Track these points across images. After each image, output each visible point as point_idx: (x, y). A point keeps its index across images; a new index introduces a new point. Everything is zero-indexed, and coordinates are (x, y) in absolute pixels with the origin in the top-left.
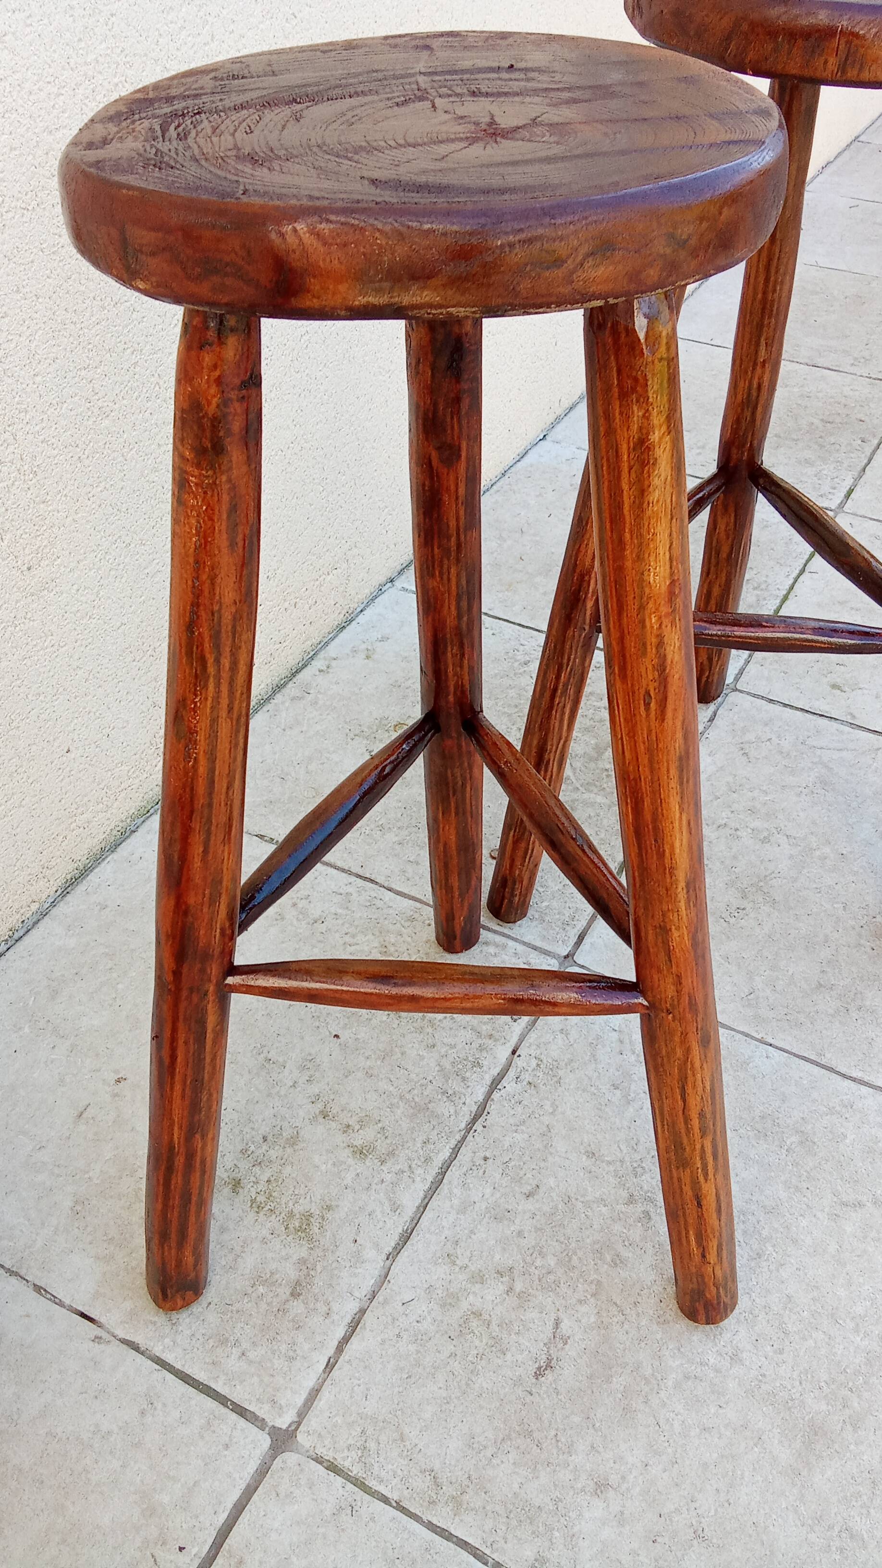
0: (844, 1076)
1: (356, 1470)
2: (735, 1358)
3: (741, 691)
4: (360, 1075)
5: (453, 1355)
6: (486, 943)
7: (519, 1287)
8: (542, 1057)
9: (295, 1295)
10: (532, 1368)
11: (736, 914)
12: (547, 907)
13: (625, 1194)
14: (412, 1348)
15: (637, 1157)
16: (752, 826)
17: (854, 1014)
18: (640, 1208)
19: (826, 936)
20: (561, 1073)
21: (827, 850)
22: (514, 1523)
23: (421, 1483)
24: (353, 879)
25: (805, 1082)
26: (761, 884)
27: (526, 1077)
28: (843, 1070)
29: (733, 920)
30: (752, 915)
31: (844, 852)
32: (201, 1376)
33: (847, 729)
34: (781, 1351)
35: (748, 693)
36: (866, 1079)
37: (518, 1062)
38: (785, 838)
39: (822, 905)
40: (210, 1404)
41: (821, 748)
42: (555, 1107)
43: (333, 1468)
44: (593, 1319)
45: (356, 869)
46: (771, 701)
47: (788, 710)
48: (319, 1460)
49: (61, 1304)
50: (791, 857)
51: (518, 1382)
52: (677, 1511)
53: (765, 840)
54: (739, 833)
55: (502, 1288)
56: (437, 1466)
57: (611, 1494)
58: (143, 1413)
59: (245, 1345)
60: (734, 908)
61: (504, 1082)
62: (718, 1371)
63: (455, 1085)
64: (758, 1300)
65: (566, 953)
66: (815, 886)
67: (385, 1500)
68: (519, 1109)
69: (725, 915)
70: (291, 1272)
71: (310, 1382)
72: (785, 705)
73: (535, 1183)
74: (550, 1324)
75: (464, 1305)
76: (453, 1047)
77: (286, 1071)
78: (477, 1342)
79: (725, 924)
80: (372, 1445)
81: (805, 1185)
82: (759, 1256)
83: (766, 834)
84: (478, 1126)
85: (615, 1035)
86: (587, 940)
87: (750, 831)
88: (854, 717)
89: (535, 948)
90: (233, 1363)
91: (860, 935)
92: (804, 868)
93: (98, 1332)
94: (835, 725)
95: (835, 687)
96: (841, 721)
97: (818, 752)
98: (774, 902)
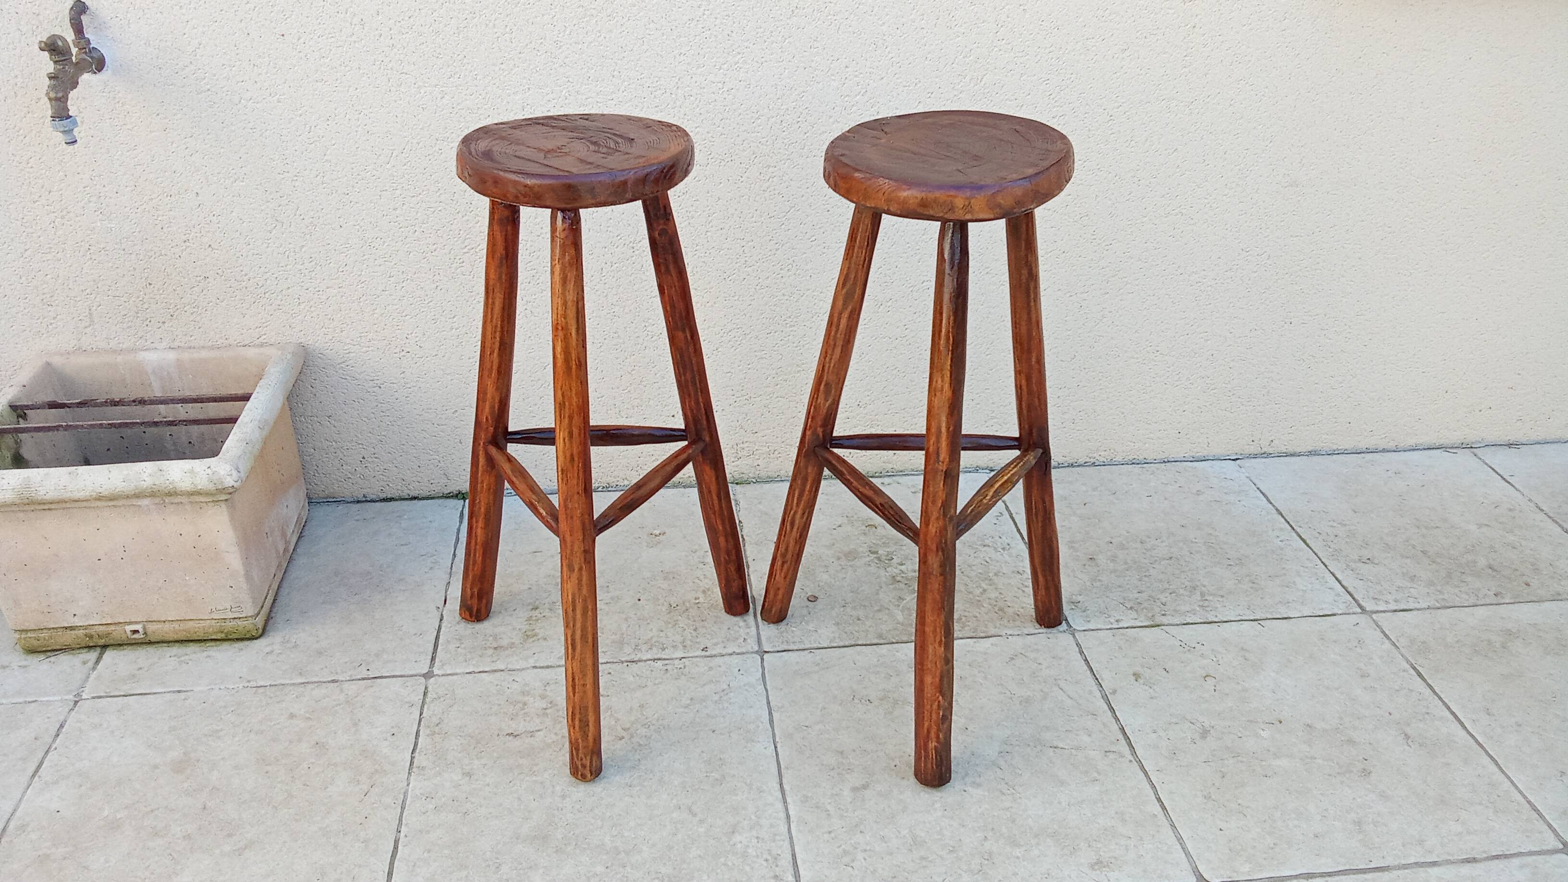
0: (781, 784)
1: (428, 700)
2: (564, 797)
3: (1074, 637)
4: (624, 616)
5: (499, 705)
6: (745, 621)
7: (548, 711)
8: (687, 668)
9: (495, 648)
10: (510, 732)
12: (793, 631)
13: (628, 725)
14: (495, 692)
15: (654, 722)
17: (832, 773)
18: (624, 734)
20: (683, 677)
22: (435, 754)
23: (435, 720)
25: (761, 768)
27: (669, 667)
28: (784, 781)
30: (869, 707)
32: (441, 641)
33: (1098, 695)
34: (579, 811)
36: (787, 793)
37: (677, 662)
40: (431, 649)
41: (1062, 689)
42: (660, 683)
43: (425, 694)
44: (550, 741)
46: (1081, 652)
47: (1082, 661)
48: (426, 688)
49: (446, 592)
51: (500, 729)
52: (472, 803)
55: (545, 706)
56: (446, 721)
57: (468, 778)
58: (415, 634)
59: (463, 646)
61: (659, 662)
62: (553, 792)
63: (644, 648)
64: (603, 793)
65: (766, 650)
67: (421, 714)
68: (649, 672)
70: (505, 642)
71: (458, 671)
72: (1086, 660)
73: (609, 694)
74: (537, 728)
75: (526, 698)
76: (667, 637)
77: (607, 594)
78: (511, 710)
80: (442, 699)
81: (689, 789)
82: (630, 786)
84: (626, 664)
85: (726, 687)
86: (783, 654)
88: (1114, 693)
90: (452, 647)
93: (441, 606)
94: (1095, 688)
95: (1137, 676)
96: (1101, 689)
97: (1056, 689)
98: (891, 713)
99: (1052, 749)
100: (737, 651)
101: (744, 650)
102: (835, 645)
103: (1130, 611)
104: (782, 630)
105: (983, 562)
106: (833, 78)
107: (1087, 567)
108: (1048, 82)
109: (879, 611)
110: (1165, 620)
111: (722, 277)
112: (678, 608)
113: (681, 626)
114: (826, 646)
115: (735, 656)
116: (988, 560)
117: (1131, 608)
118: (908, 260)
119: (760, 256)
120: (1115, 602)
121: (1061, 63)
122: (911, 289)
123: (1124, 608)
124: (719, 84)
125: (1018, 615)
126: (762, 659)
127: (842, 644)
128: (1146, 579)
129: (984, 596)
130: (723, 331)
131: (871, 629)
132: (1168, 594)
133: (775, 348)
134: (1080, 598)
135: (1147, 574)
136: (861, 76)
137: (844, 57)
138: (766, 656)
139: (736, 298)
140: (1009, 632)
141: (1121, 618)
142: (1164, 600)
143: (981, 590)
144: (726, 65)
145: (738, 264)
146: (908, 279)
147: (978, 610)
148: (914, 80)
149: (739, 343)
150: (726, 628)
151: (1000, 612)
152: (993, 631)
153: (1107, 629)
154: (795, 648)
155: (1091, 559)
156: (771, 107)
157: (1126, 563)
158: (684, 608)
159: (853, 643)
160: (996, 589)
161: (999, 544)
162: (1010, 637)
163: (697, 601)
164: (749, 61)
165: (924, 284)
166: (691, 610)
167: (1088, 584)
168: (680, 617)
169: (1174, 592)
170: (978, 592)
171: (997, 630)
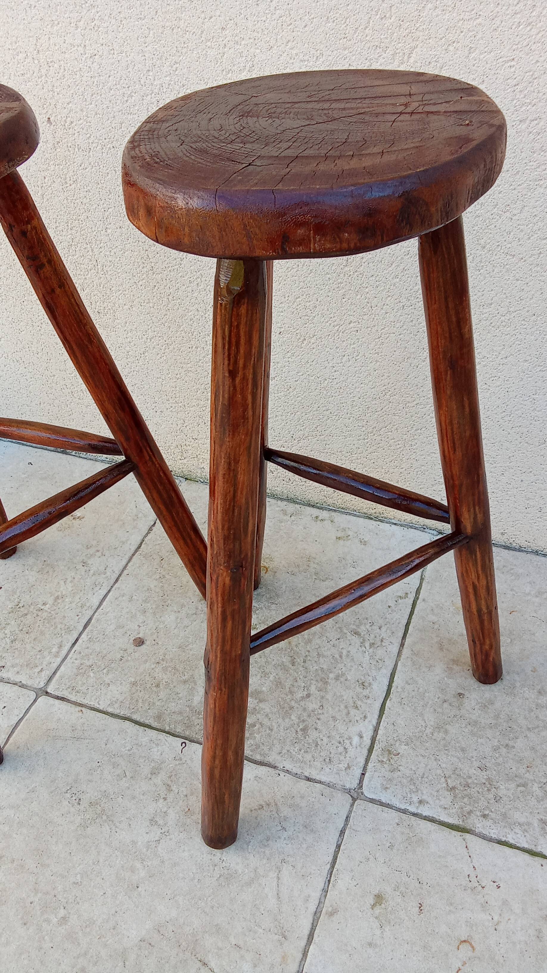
3: (352, 805)
11: (74, 798)
12: (89, 676)
16: (170, 811)
19: (48, 866)
21: (143, 874)
24: (117, 573)
26: (104, 817)
29: (68, 795)
30: (72, 810)
31: (140, 889)
33: (312, 908)
35: (350, 812)
38: (157, 838)
39: (79, 865)
41: (278, 878)
45: (126, 572)
46: (342, 833)
47: (333, 848)
50: (134, 843)
53: (153, 821)
54: (161, 800)
60: (80, 797)
65: (49, 691)
66: (101, 861)
69: (74, 790)
72: (338, 846)
79: (64, 790)
83: (161, 822)
86: (57, 702)
87: (165, 809)
88: (331, 914)
89: (55, 673)
91: (47, 893)
92: (122, 852)
94: (316, 895)
95: (379, 899)
96: (323, 900)
97: (273, 875)
98: (85, 827)
99: (199, 964)
100: (24, 682)
101: (29, 683)
102: (110, 710)
103: (447, 793)
104: (81, 671)
105: (337, 656)
106: (209, 44)
107: (446, 705)
108: (513, 63)
109: (185, 682)
110: (480, 826)
111: (132, 281)
112: (22, 609)
113: (6, 632)
114: (101, 708)
115: (16, 687)
116: (345, 652)
117: (453, 788)
118: (330, 294)
119: (165, 264)
120: (439, 772)
121: (534, 31)
122: (337, 328)
123: (444, 785)
124: (80, 48)
125: (317, 745)
126: (35, 701)
127: (117, 712)
128: (504, 751)
129: (302, 703)
130: (146, 336)
131: (158, 703)
132: (513, 786)
133: (200, 363)
134: (402, 749)
135: (511, 743)
136: (243, 43)
137: (218, 13)
138: (43, 700)
139: (151, 305)
140: (288, 767)
141: (429, 800)
142: (502, 792)
143: (305, 693)
144: (82, 23)
145: (145, 269)
146: (332, 315)
147: (280, 720)
148: (313, 51)
149: (163, 351)
150: (39, 649)
151: (300, 733)
152: (272, 758)
153: (399, 810)
154: (73, 699)
155: (460, 694)
156: (142, 82)
157: (497, 717)
158: (26, 612)
159: (128, 714)
160: (322, 697)
161: (372, 636)
162: (282, 774)
163: (42, 608)
164: (106, 18)
165: (352, 325)
166: (29, 617)
167: (428, 731)
168: (13, 622)
169: (524, 785)
170: (299, 694)
171: (278, 757)
